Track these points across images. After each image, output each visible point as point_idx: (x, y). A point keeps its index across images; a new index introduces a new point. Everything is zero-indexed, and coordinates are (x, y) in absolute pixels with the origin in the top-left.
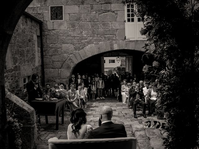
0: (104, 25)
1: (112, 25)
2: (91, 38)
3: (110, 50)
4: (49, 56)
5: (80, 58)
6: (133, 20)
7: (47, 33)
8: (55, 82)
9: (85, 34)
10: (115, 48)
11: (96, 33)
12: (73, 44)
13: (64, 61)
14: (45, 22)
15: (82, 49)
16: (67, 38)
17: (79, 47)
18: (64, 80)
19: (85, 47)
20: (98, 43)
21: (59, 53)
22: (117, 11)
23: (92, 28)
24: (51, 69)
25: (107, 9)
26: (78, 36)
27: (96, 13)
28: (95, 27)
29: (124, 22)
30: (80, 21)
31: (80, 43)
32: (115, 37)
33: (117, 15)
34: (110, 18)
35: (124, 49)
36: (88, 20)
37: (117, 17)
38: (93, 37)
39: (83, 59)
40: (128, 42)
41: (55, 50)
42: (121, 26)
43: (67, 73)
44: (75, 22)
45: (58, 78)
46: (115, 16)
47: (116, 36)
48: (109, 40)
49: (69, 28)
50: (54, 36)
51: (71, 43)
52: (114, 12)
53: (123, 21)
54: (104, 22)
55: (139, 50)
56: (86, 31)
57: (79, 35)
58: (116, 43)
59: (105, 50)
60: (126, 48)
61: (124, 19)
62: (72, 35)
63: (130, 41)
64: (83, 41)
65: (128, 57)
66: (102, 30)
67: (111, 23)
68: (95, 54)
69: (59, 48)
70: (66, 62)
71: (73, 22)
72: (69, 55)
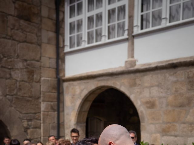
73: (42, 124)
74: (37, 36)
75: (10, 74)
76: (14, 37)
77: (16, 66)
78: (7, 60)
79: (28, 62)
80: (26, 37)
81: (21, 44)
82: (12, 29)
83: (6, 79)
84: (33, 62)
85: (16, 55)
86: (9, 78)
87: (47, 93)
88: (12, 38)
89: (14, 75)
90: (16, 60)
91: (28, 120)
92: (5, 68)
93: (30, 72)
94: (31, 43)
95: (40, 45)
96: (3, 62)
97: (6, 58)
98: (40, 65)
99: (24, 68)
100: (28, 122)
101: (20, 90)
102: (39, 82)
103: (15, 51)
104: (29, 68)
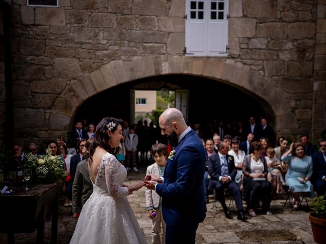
0: (143, 21)
1: (160, 23)
2: (116, 48)
3: (153, 74)
4: (26, 81)
5: (93, 87)
6: (201, 16)
7: (20, 31)
8: (38, 137)
9: (103, 39)
10: (165, 70)
11: (128, 38)
12: (79, 58)
13: (58, 92)
14: (16, 7)
15: (97, 69)
16: (64, 46)
17: (91, 65)
18: (57, 133)
19: (103, 66)
20: (131, 58)
21: (46, 76)
23: (117, 26)
24: (29, 109)
26: (89, 43)
28: (124, 25)
29: (184, 18)
30: (93, 10)
31: (94, 56)
32: (165, 48)
33: (169, 3)
34: (155, 9)
35: (182, 72)
36: (110, 10)
37: (170, 7)
38: (121, 45)
39: (99, 90)
40: (190, 60)
41: (39, 69)
42: (178, 26)
43: (64, 119)
44: (82, 12)
45: (44, 129)
46: (167, 5)
47: (167, 47)
48: (152, 53)
49: (70, 23)
50: (35, 39)
51: (74, 57)
53: (183, 16)
54: (143, 17)
55: (212, 76)
56: (105, 34)
57: (91, 41)
58: (166, 60)
59: (144, 73)
60: (186, 72)
61: (185, 13)
62: (76, 40)
63: (195, 58)
64: (99, 53)
65: (181, 92)
66: (139, 32)
67: (158, 20)
68: (123, 81)
69: (46, 66)
70: (61, 95)
71: (80, 12)
72: (70, 80)
73: (313, 105)
74: (311, 13)
75: (278, 56)
76: (284, 19)
77: (284, 46)
78: (274, 42)
79: (299, 41)
80: (298, 17)
81: (292, 24)
82: (281, 12)
83: (273, 60)
84: (306, 40)
85: (286, 36)
86: (276, 60)
87: (322, 72)
88: (281, 20)
89: (282, 56)
90: (284, 41)
91: (297, 100)
92: (272, 50)
93: (301, 51)
94: (304, 21)
95: (315, 22)
96: (270, 44)
97: (274, 41)
98: (314, 42)
99: (294, 47)
100: (296, 102)
101: (288, 70)
102: (313, 60)
103: (284, 33)
104: (300, 47)
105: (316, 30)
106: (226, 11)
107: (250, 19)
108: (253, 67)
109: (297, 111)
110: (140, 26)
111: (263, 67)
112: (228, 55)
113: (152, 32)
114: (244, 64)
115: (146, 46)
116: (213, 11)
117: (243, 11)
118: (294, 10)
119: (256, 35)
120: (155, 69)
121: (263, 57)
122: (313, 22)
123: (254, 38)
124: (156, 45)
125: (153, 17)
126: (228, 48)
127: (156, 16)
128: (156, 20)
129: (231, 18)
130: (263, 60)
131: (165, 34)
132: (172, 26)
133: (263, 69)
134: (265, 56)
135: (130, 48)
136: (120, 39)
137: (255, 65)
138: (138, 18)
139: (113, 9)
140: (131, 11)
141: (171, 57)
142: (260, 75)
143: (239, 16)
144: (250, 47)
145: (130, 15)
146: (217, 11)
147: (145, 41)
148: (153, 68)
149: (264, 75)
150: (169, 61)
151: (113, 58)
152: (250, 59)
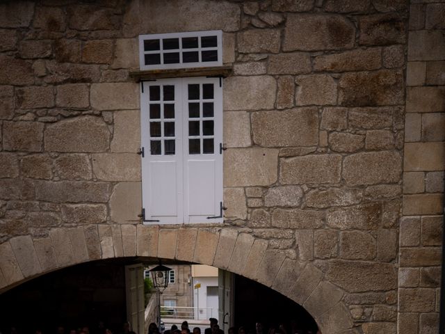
0: (64, 164)
1: (95, 165)
2: (20, 214)
3: (86, 258)
10: (108, 251)
11: (39, 196)
20: (46, 231)
22: (113, 111)
23: (20, 175)
25: (74, 105)
27: (35, 120)
28: (32, 172)
29: (139, 153)
32: (105, 212)
33: (111, 127)
34: (86, 140)
35: (138, 255)
36: (6, 146)
37: (112, 135)
38: (28, 208)
40: (153, 232)
42: (127, 170)
46: (106, 131)
47: (109, 210)
48: (83, 220)
52: (100, 115)
53: (136, 151)
54: (64, 156)
58: (109, 234)
59: (71, 258)
60: (146, 254)
61: (140, 144)
63: (160, 227)
66: (58, 184)
67: (90, 160)
68: (34, 273)
73: (398, 314)
74: (393, 132)
75: (324, 220)
76: (336, 146)
77: (337, 201)
78: (315, 194)
79: (368, 188)
80: (364, 141)
81: (351, 156)
82: (329, 132)
83: (315, 229)
84: (381, 187)
85: (339, 179)
86: (321, 227)
87: (415, 249)
88: (329, 148)
89: (332, 220)
90: (336, 190)
91: (364, 306)
92: (312, 208)
93: (373, 209)
94: (378, 150)
95: (401, 149)
96: (308, 196)
97: (317, 190)
98: (399, 190)
99: (357, 202)
100: (363, 308)
101: (346, 246)
102: (395, 226)
103: (336, 174)
104: (369, 202)
105: (402, 166)
106: (218, 138)
107: (265, 151)
108: (275, 243)
109: (364, 326)
110: (60, 172)
111: (294, 242)
112: (224, 221)
113: (81, 182)
114: (256, 237)
115: (72, 209)
116: (193, 137)
117: (252, 136)
118: (356, 129)
119: (278, 181)
120: (89, 249)
121: (294, 223)
122: (398, 149)
123: (274, 186)
124: (90, 206)
125: (82, 154)
126: (223, 208)
127: (88, 153)
128: (88, 161)
129: (227, 151)
130: (294, 229)
131: (105, 185)
132: (116, 170)
133: (294, 246)
134: (298, 221)
135: (44, 214)
136: (25, 198)
137: (278, 239)
138: (56, 157)
139: (10, 145)
140: (43, 145)
141: (117, 228)
142: (287, 257)
143: (245, 146)
144: (268, 204)
145: (41, 153)
146: (201, 137)
147: (69, 200)
148: (86, 249)
149: (297, 258)
150: (114, 235)
151: (15, 232)
152: (268, 228)
